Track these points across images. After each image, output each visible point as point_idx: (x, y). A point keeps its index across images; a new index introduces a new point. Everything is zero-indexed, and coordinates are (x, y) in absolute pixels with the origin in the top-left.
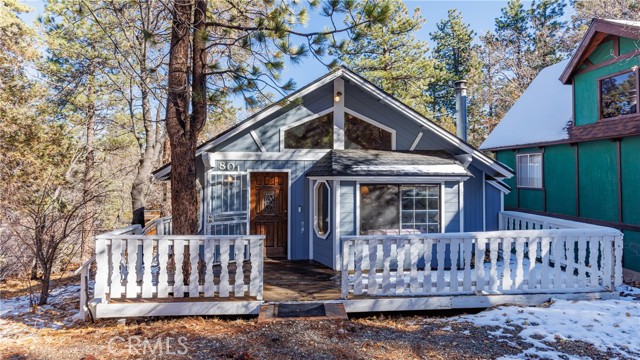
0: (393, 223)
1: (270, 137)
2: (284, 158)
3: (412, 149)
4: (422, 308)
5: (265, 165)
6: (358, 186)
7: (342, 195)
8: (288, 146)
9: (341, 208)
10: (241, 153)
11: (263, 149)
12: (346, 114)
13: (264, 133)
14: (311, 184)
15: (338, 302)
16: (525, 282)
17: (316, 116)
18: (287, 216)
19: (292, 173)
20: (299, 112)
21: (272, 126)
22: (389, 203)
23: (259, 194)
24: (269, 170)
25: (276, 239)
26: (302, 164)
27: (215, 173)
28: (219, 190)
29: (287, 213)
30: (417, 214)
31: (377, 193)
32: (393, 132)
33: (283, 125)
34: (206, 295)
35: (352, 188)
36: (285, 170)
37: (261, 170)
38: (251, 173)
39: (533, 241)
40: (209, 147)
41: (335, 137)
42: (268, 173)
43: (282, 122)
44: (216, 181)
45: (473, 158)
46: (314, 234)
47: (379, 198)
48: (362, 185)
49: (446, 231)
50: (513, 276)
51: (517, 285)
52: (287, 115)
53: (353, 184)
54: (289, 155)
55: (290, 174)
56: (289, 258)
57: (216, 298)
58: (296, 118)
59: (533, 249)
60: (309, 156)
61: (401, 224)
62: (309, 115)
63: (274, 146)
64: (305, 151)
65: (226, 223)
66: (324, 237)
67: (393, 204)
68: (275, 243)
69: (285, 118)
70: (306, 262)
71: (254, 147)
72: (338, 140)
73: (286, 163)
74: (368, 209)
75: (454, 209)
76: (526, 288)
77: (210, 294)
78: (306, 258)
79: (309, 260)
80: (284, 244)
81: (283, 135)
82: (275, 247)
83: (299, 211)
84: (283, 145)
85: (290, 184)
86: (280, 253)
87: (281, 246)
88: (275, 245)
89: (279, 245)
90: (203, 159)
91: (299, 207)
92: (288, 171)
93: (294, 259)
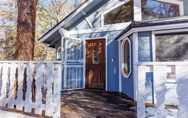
5: (94, 35)
6: (153, 36)
14: (119, 43)
18: (105, 65)
19: (108, 38)
23: (90, 52)
25: (99, 78)
29: (105, 63)
32: (181, 4)
36: (104, 37)
38: (86, 41)
40: (62, 24)
42: (95, 40)
46: (122, 76)
53: (149, 33)
55: (106, 39)
56: (107, 90)
58: (113, 5)
62: (119, 3)
64: (116, 25)
65: (75, 66)
66: (127, 77)
68: (99, 80)
70: (117, 93)
73: (103, 33)
78: (117, 91)
79: (119, 92)
80: (104, 81)
81: (103, 18)
82: (99, 82)
83: (113, 61)
84: (103, 23)
85: (106, 45)
86: (101, 86)
87: (102, 82)
88: (99, 81)
89: (101, 82)
90: (59, 31)
91: (112, 58)
92: (106, 37)
93: (110, 91)
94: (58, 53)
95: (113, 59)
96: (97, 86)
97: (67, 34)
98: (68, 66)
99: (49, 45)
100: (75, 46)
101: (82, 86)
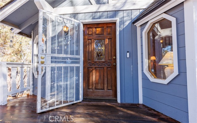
14: (139, 29)
25: (106, 82)
29: (116, 59)
56: (119, 101)
68: (106, 86)
78: (135, 102)
79: (139, 104)
80: (113, 88)
82: (105, 90)
83: (128, 56)
86: (109, 96)
87: (111, 90)
88: (105, 88)
89: (109, 89)
91: (128, 52)
93: (124, 102)
94: (35, 45)
95: (128, 54)
96: (102, 96)
99: (19, 31)
100: (65, 32)
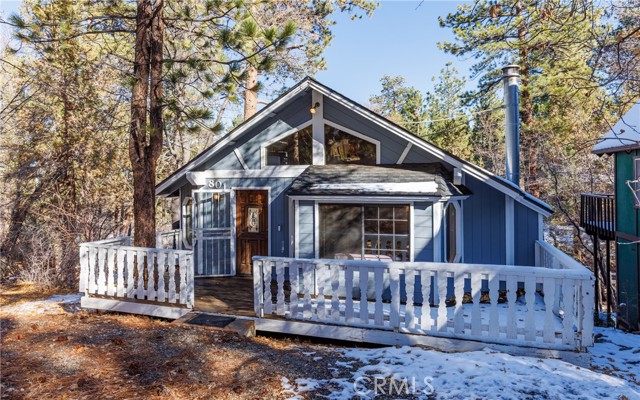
0: (356, 247)
1: (253, 154)
2: (265, 175)
3: (400, 162)
4: (332, 336)
5: (249, 182)
6: (317, 207)
7: (301, 214)
8: (269, 163)
9: (301, 228)
10: (227, 171)
11: (246, 167)
12: (326, 126)
13: (248, 149)
15: (251, 318)
16: (449, 324)
17: (295, 130)
18: (268, 234)
19: (272, 190)
20: (280, 126)
21: (255, 143)
22: (351, 224)
23: (244, 211)
24: (252, 188)
26: (282, 181)
27: (205, 191)
28: (209, 207)
29: (268, 231)
30: (382, 238)
31: (339, 213)
32: (378, 144)
33: (265, 140)
34: (149, 299)
35: (311, 207)
36: (265, 188)
37: (244, 188)
38: (236, 191)
39: (459, 276)
40: (191, 166)
41: (314, 151)
42: (251, 191)
43: (263, 138)
44: (206, 198)
45: (463, 172)
47: (341, 218)
48: (320, 205)
49: (416, 260)
50: (434, 316)
51: (439, 326)
52: (268, 131)
53: (312, 203)
54: (269, 172)
55: (269, 191)
57: (156, 302)
58: (276, 133)
59: (459, 286)
60: (289, 173)
61: (363, 249)
62: (289, 129)
63: (256, 163)
64: (284, 167)
67: (356, 226)
69: (266, 134)
71: (238, 165)
72: (318, 154)
73: (267, 181)
74: (329, 230)
75: (427, 235)
76: (451, 331)
77: (151, 298)
81: (264, 152)
83: (279, 230)
84: (264, 162)
85: (270, 202)
90: (187, 178)
91: (279, 225)
92: (268, 188)
94: (184, 207)
97: (201, 178)
98: (205, 238)
101: (229, 271)
